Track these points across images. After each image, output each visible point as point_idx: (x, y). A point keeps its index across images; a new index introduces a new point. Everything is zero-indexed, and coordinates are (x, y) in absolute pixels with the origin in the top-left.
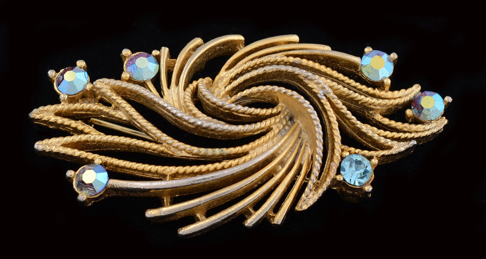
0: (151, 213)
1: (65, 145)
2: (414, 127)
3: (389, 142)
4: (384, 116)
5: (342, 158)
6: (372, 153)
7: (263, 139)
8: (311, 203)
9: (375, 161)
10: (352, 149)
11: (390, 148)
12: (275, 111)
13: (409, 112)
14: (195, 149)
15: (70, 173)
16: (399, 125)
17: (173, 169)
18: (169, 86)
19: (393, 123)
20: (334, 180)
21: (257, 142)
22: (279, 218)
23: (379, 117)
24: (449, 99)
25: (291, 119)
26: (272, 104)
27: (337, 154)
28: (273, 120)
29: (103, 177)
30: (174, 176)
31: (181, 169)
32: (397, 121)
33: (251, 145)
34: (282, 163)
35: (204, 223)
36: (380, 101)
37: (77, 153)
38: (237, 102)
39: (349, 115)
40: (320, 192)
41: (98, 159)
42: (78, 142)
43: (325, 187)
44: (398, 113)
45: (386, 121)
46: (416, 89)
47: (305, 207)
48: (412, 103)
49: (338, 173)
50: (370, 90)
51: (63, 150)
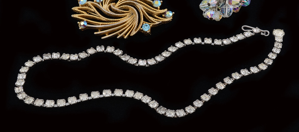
0: (95, 33)
1: (79, 16)
2: (164, 19)
3: (155, 22)
4: (157, 16)
5: (143, 24)
6: (151, 24)
7: (124, 18)
8: (134, 34)
9: (151, 26)
10: (146, 22)
11: (155, 23)
12: (128, 11)
13: (163, 15)
14: (107, 19)
15: (78, 23)
16: (161, 18)
17: (101, 23)
18: (104, 4)
19: (159, 18)
20: (140, 29)
21: (122, 18)
22: (125, 37)
23: (156, 16)
24: (174, 13)
25: (132, 14)
26: (128, 10)
27: (142, 23)
28: (127, 14)
29: (86, 24)
30: (102, 25)
31: (103, 23)
32: (160, 17)
33: (121, 19)
34: (128, 24)
35: (107, 36)
36: (156, 12)
37: (81, 18)
38: (120, 9)
39: (146, 14)
40: (136, 32)
41: (85, 20)
42: (82, 16)
43: (137, 31)
44: (160, 15)
45: (157, 17)
46: (166, 10)
47: (132, 35)
48: (165, 13)
49: (141, 27)
50: (154, 9)
51: (78, 17)
